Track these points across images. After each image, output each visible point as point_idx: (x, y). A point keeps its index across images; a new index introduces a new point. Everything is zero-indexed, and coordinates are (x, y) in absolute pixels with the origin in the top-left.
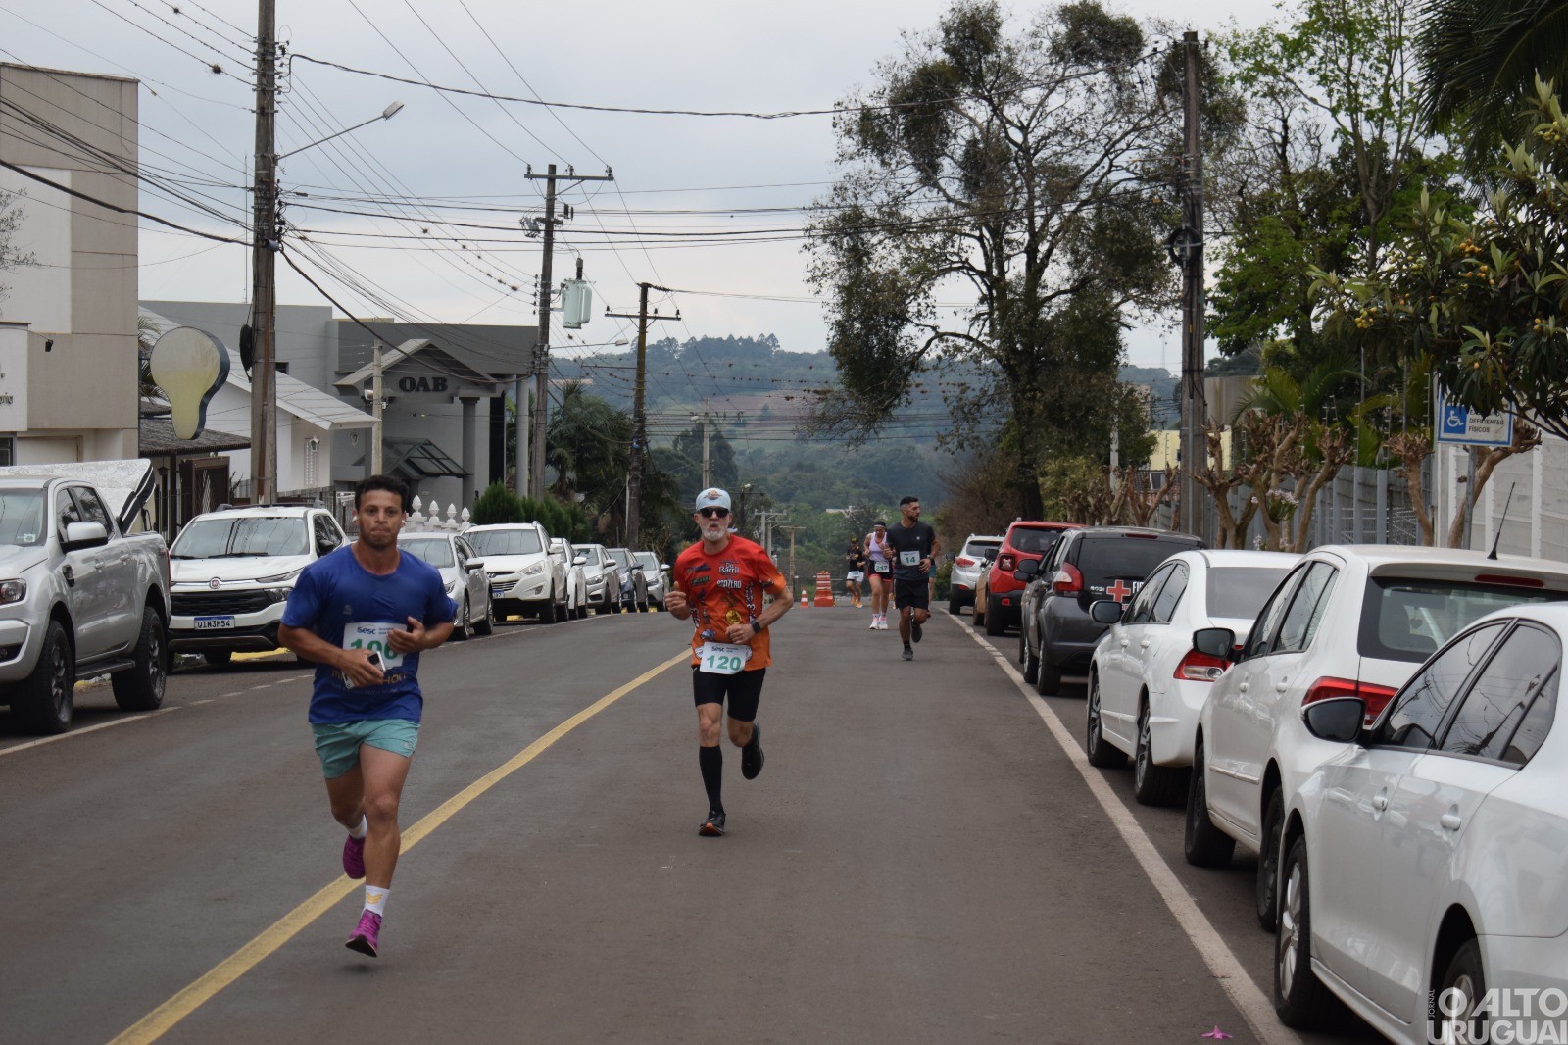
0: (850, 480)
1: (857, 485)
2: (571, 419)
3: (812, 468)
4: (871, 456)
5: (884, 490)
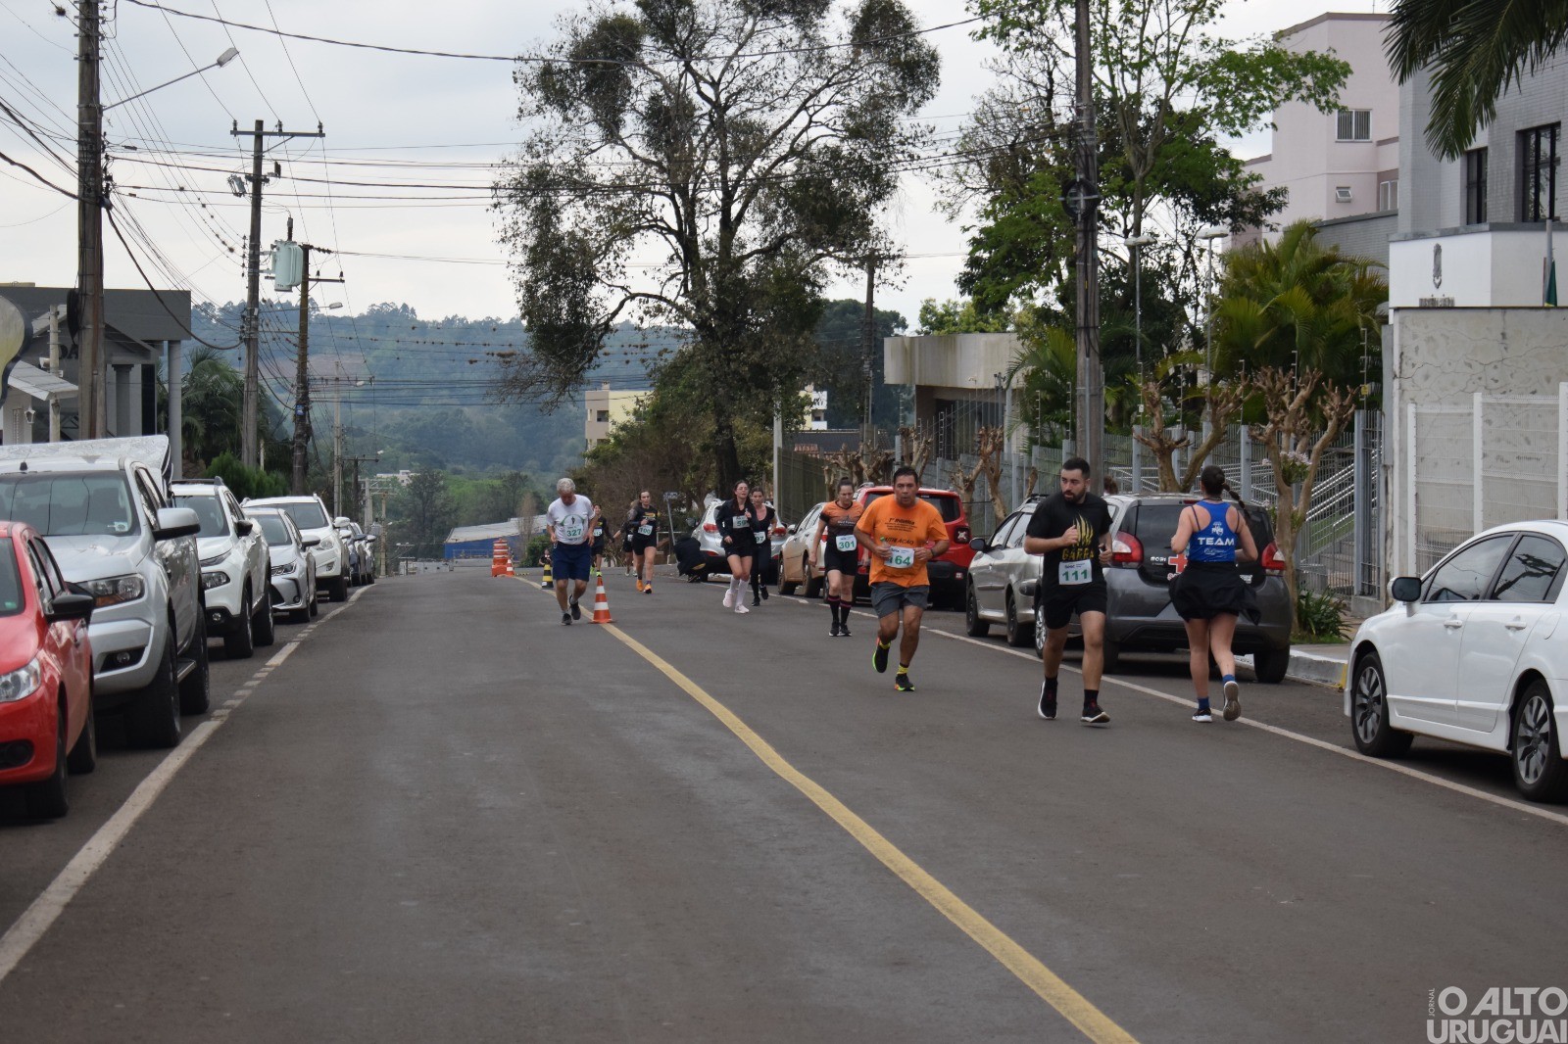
0: (399, 444)
1: (406, 449)
2: (202, 386)
3: (360, 432)
4: (418, 420)
5: (435, 454)
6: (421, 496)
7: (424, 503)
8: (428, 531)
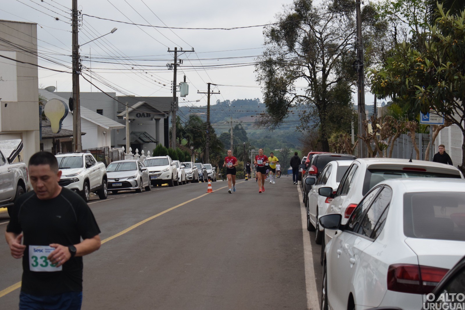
0: (281, 141)
1: (284, 142)
3: (270, 137)
4: (288, 133)
5: (292, 143)
6: (283, 156)
7: (284, 158)
8: (285, 166)
